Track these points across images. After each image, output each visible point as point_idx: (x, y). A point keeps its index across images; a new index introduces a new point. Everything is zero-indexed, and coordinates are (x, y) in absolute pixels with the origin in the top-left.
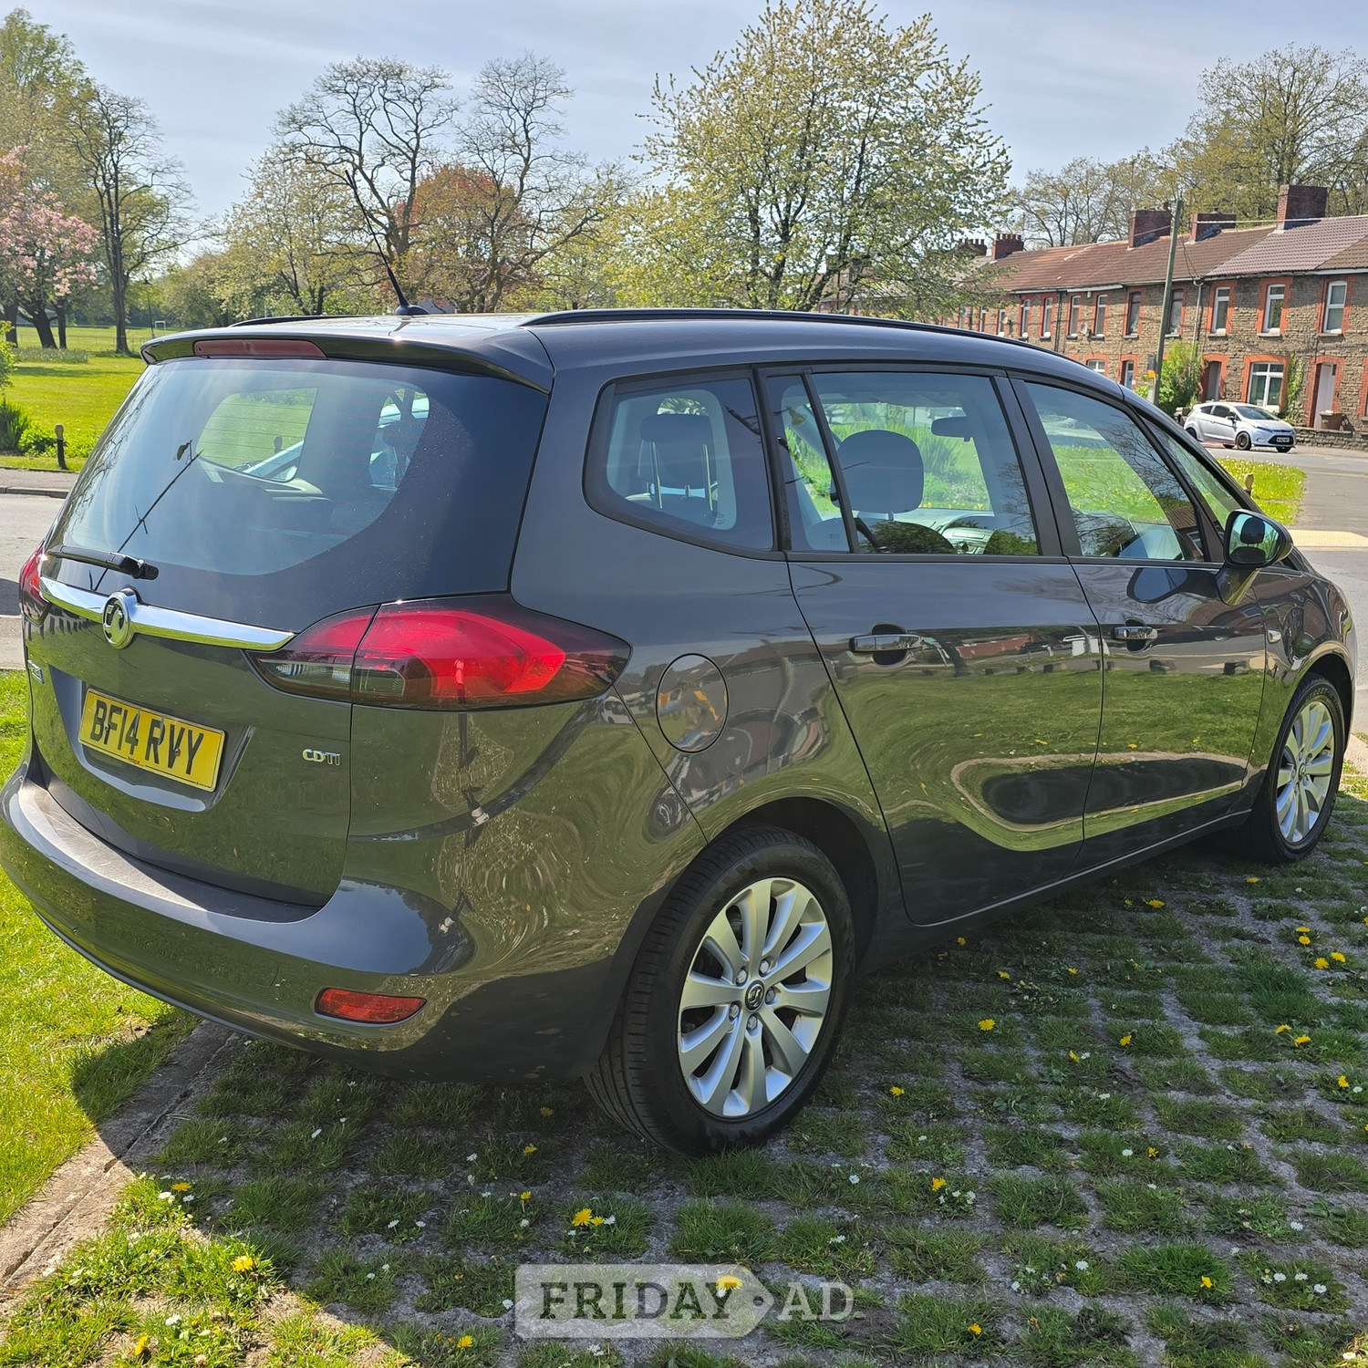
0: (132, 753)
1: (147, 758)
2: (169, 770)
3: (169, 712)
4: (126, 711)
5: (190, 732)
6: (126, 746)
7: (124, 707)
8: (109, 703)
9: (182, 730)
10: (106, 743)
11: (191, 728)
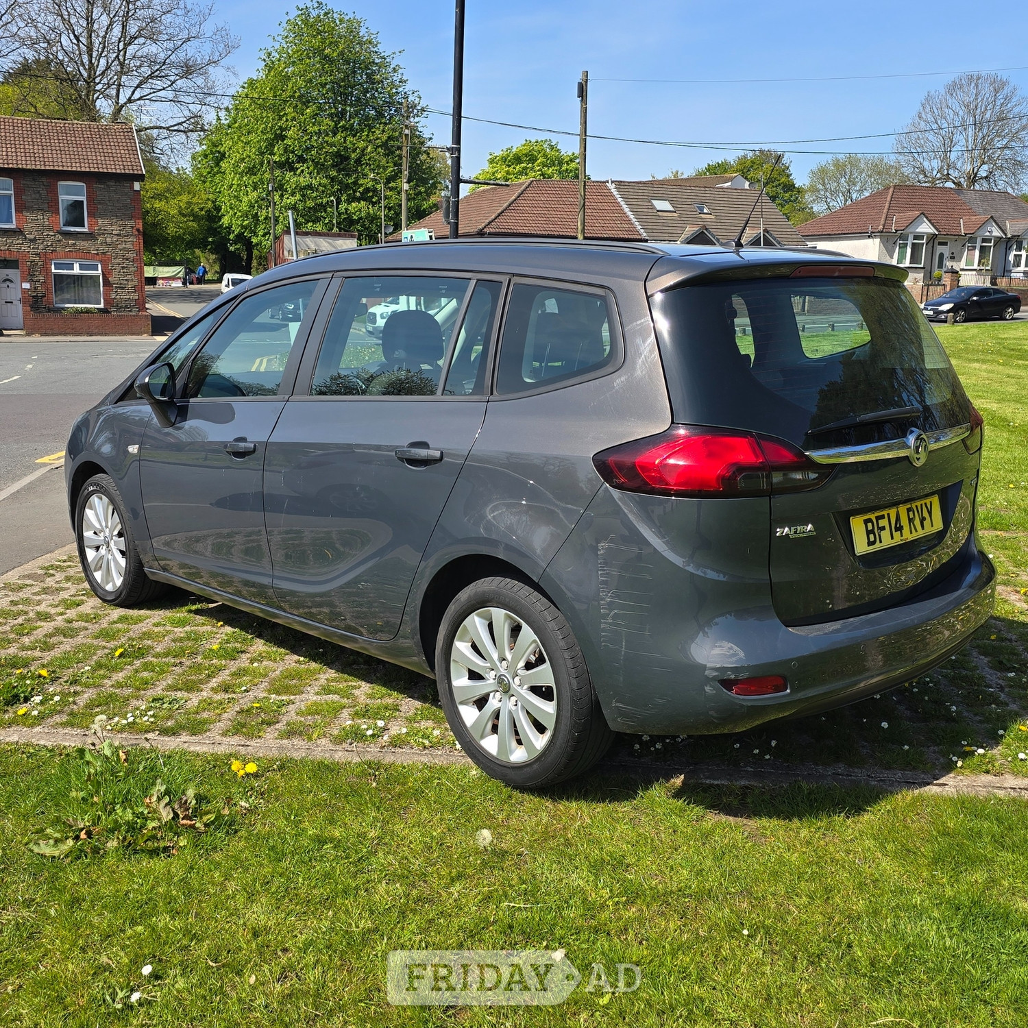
0: (902, 536)
1: (911, 533)
2: (924, 531)
3: (914, 499)
4: (888, 514)
5: (925, 504)
6: (897, 535)
7: (885, 513)
8: (872, 516)
9: (921, 505)
10: (881, 542)
11: (925, 501)
